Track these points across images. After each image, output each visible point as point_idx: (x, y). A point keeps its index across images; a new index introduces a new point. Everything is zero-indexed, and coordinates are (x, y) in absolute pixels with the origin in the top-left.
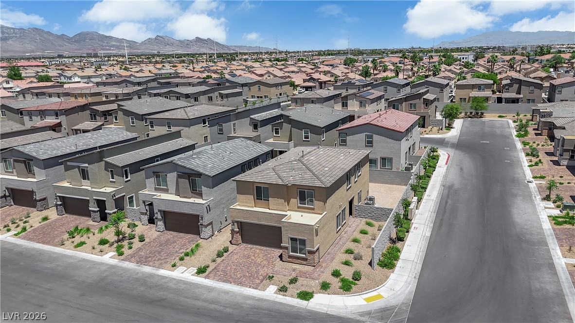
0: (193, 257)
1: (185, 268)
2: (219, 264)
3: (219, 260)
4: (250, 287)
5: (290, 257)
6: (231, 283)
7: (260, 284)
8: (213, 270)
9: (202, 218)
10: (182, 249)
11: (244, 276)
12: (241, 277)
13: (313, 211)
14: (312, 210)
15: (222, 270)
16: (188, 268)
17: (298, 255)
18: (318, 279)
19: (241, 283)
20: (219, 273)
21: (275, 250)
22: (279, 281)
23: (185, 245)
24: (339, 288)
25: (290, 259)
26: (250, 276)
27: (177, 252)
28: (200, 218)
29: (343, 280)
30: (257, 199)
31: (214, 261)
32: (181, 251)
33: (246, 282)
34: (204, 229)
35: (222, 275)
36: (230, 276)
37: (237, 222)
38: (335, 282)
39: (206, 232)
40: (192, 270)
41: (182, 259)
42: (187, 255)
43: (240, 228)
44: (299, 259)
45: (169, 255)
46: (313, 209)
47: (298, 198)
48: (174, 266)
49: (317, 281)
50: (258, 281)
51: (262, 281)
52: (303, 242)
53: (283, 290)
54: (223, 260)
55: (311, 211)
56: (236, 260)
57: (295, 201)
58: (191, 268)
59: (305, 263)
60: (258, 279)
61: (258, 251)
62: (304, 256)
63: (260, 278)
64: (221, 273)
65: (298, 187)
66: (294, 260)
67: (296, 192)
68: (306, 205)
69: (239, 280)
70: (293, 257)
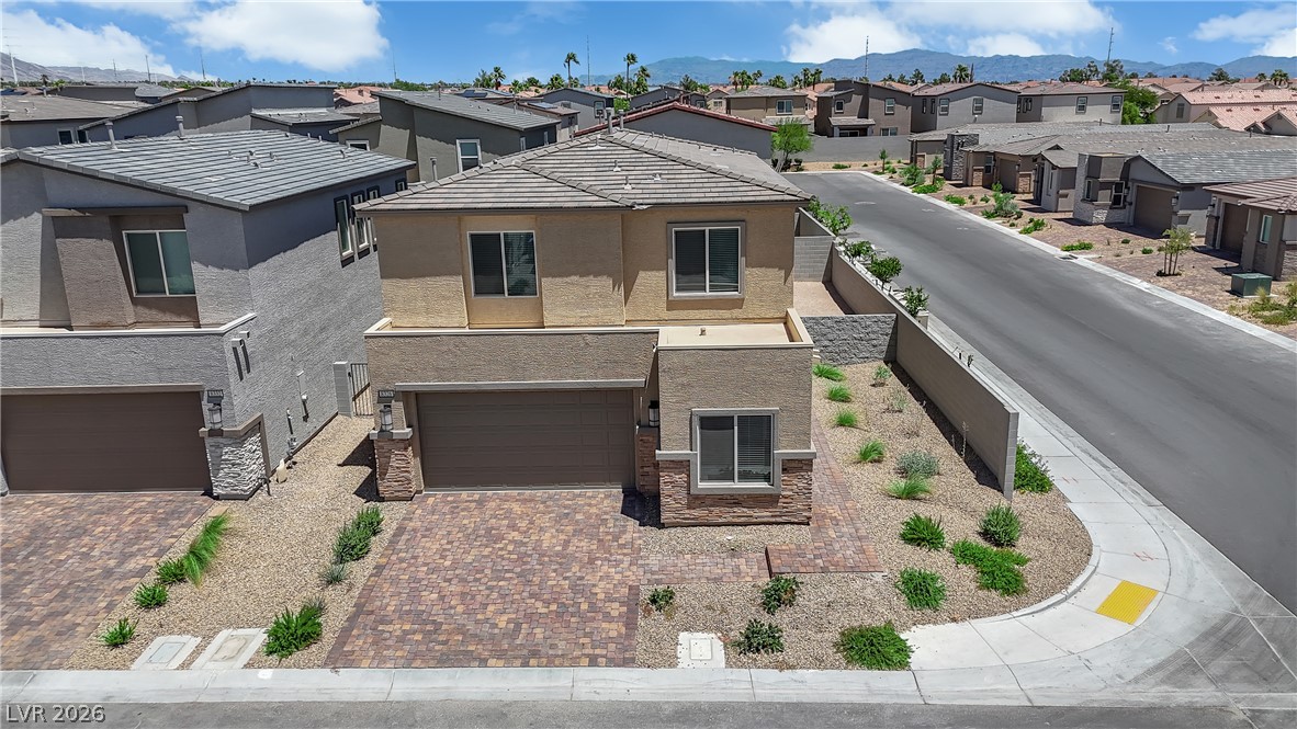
0: (209, 583)
1: (192, 642)
2: (368, 589)
3: (359, 571)
4: (593, 664)
5: (696, 500)
6: (483, 662)
7: (629, 636)
8: (352, 619)
9: (217, 402)
10: (132, 555)
11: (530, 617)
12: (518, 626)
14: (732, 309)
15: (402, 615)
16: (208, 639)
17: (738, 485)
18: (876, 569)
19: (535, 654)
20: (396, 629)
21: (590, 492)
22: (709, 608)
23: (141, 535)
25: (696, 513)
26: (559, 615)
27: (108, 573)
28: (206, 406)
29: (964, 555)
30: (478, 292)
31: (334, 580)
32: (132, 565)
33: (562, 645)
34: (228, 453)
35: (414, 632)
36: (461, 630)
37: (404, 396)
38: (946, 568)
39: (239, 465)
40: (233, 644)
41: (152, 601)
42: (175, 575)
43: (415, 423)
44: (738, 504)
45: (75, 591)
46: (739, 303)
47: (672, 263)
48: (120, 639)
49: (878, 577)
50: (614, 629)
51: (631, 625)
52: (758, 431)
53: (756, 643)
54: (379, 568)
55: (726, 314)
56: (443, 557)
58: (225, 633)
59: (764, 514)
60: (608, 618)
62: (764, 485)
63: (615, 613)
64: (407, 627)
65: (672, 217)
66: (716, 510)
67: (660, 239)
68: (705, 290)
69: (518, 642)
70: (708, 502)
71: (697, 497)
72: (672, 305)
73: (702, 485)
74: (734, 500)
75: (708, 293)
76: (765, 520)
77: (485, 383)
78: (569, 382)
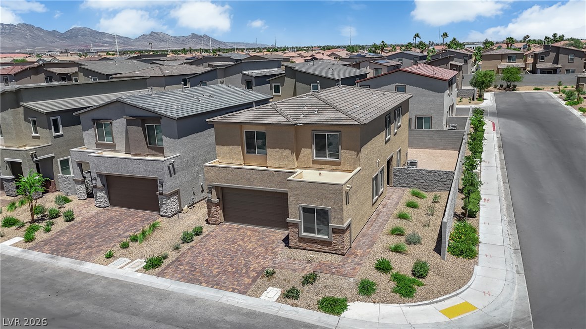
0: (144, 243)
1: (128, 260)
2: (184, 253)
3: (185, 247)
4: (233, 291)
5: (302, 239)
6: (200, 284)
7: (251, 284)
8: (173, 263)
9: (162, 184)
10: (129, 231)
11: (224, 272)
12: (219, 274)
13: (338, 167)
14: (336, 166)
15: (188, 263)
16: (133, 261)
17: (316, 236)
18: (353, 276)
19: (217, 284)
20: (183, 268)
21: (277, 231)
22: (285, 280)
23: (135, 225)
24: (393, 292)
25: (302, 244)
26: (234, 272)
27: (120, 235)
28: (159, 184)
29: (397, 278)
30: (247, 152)
31: (177, 248)
32: (127, 234)
33: (228, 283)
34: (165, 201)
35: (187, 270)
36: (201, 272)
37: (216, 188)
38: (384, 282)
39: (168, 206)
40: (138, 264)
41: (125, 246)
42: (135, 239)
43: (220, 197)
44: (316, 243)
45: (107, 240)
46: (339, 164)
47: (314, 146)
48: (109, 256)
49: (352, 280)
50: (247, 281)
51: (254, 280)
52: (323, 215)
53: (291, 295)
54: (192, 247)
55: (334, 167)
56: (213, 247)
57: (308, 153)
58: (139, 260)
59: (326, 249)
60: (249, 277)
61: (249, 233)
62: (326, 237)
63: (252, 276)
64: (186, 268)
65: (314, 128)
66: (309, 244)
67: (309, 136)
68: (326, 157)
69: (215, 279)
70: (306, 241)
71: (302, 238)
72: (314, 162)
73: (304, 234)
74: (316, 241)
75: (327, 159)
76: (327, 251)
77: (241, 186)
78: (268, 188)
